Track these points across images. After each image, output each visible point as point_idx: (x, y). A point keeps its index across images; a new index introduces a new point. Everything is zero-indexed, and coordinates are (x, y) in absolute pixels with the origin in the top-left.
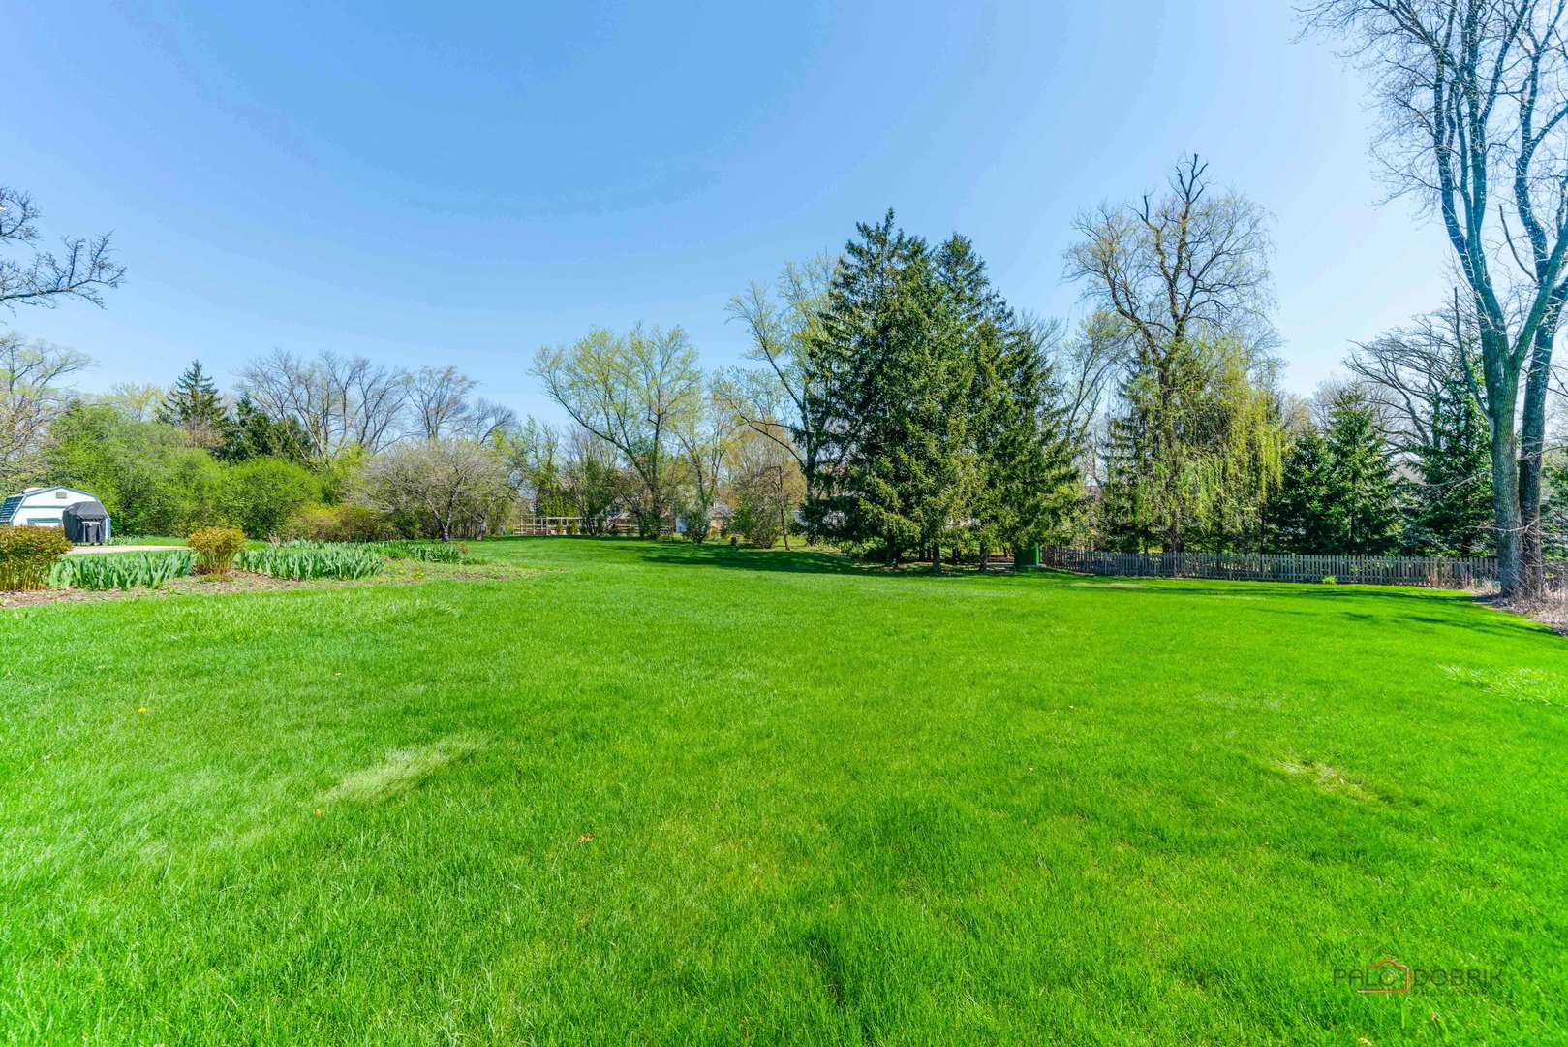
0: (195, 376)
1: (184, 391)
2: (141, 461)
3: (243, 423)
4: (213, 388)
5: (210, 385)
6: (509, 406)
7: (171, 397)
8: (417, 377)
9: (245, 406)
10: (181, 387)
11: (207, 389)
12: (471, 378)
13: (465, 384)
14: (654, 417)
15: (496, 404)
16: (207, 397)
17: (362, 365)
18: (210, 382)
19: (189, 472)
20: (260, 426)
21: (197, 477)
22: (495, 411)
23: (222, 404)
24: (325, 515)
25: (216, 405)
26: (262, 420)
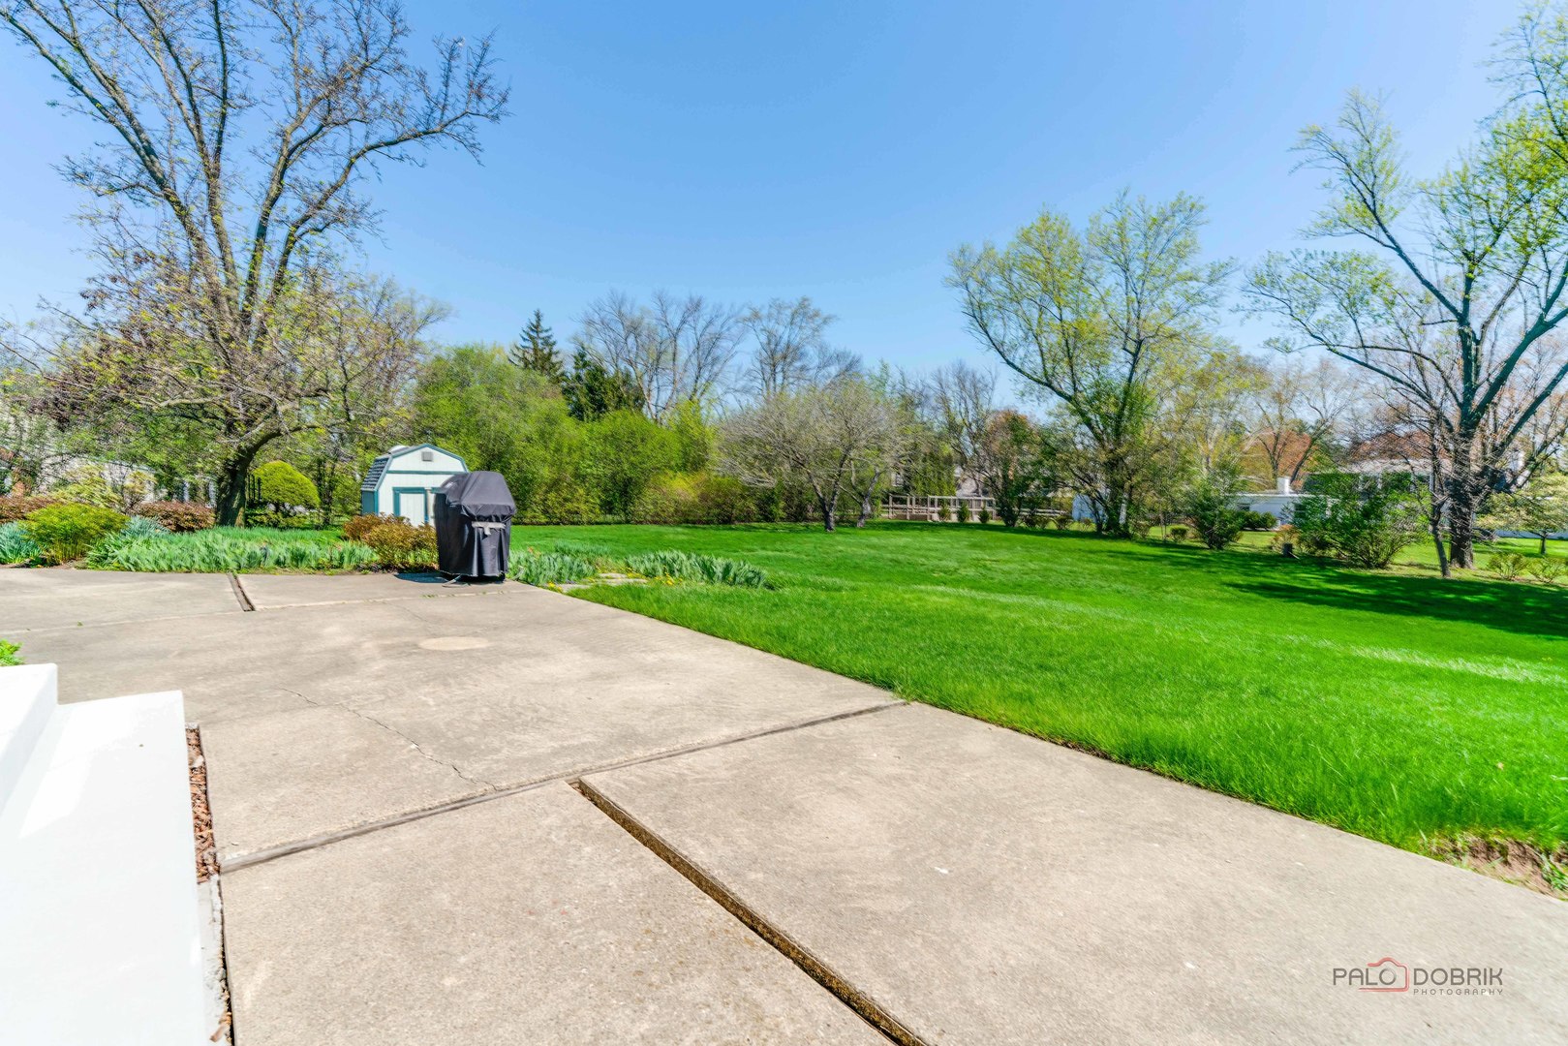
0: (536, 328)
1: (526, 344)
2: (502, 415)
3: (579, 378)
4: (551, 340)
5: (549, 337)
6: (855, 351)
7: (516, 351)
8: (764, 312)
9: (581, 358)
10: (524, 339)
11: (547, 342)
12: (825, 313)
13: (818, 321)
14: (1132, 346)
15: (841, 349)
16: (546, 351)
17: (695, 306)
18: (549, 333)
19: (549, 429)
20: (596, 380)
21: (556, 435)
22: (839, 357)
23: (560, 357)
24: (682, 487)
25: (554, 359)
26: (598, 373)
